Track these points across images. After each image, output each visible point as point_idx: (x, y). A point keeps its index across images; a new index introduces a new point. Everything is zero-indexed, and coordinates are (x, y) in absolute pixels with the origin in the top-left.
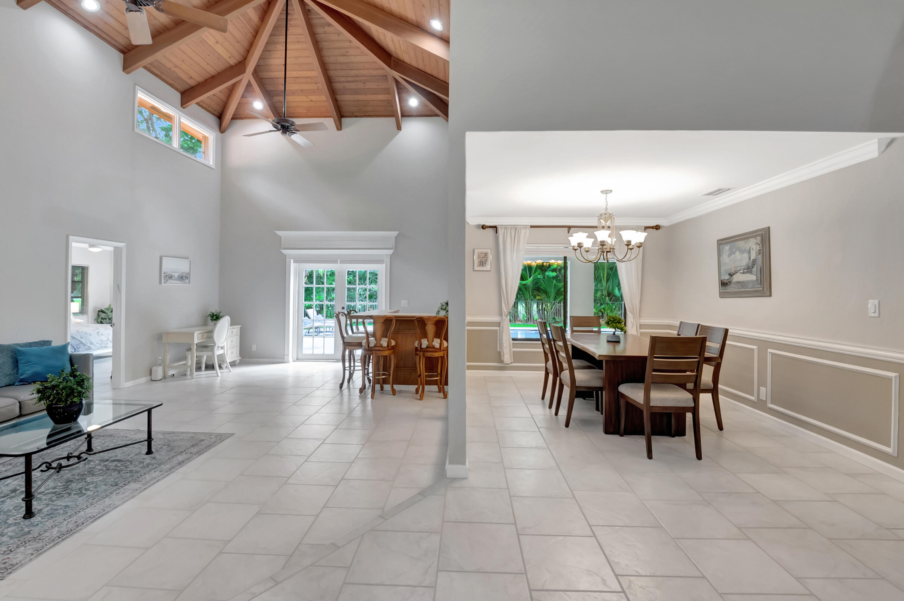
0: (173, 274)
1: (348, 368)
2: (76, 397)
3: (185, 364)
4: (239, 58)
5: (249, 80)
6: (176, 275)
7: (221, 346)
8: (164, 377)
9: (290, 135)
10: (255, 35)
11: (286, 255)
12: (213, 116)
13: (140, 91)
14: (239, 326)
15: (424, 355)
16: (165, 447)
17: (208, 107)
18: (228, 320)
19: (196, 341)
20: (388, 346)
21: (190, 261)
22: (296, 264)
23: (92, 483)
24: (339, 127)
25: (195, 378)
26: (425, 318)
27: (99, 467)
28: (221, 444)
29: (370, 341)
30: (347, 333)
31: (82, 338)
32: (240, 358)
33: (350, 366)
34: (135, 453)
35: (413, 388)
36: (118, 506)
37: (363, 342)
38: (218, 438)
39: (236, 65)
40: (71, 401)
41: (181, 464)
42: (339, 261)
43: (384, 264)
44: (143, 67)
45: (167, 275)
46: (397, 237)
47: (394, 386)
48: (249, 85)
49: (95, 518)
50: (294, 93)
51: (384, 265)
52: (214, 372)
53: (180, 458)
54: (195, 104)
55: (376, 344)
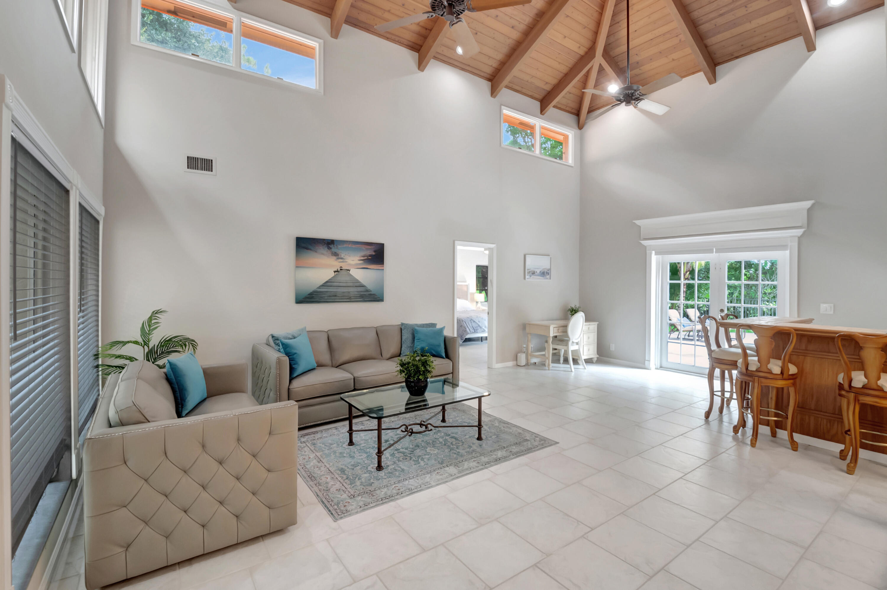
0: (536, 270)
1: (719, 394)
2: (422, 375)
3: (544, 355)
4: (587, 44)
5: (600, 64)
6: (538, 272)
7: (576, 342)
8: (527, 365)
9: (636, 104)
10: (600, 11)
11: (646, 247)
12: (573, 115)
13: (505, 109)
14: (597, 323)
15: (856, 400)
16: (494, 437)
17: (566, 107)
18: (582, 316)
19: (552, 334)
20: (782, 373)
21: (551, 258)
22: (658, 256)
23: (429, 453)
24: (712, 78)
25: (551, 370)
26: (859, 337)
27: (441, 440)
28: (541, 451)
29: (749, 362)
30: (719, 346)
31: (479, 322)
32: (598, 356)
33: (723, 391)
34: (470, 435)
35: (837, 447)
36: (432, 487)
37: (739, 361)
38: (542, 442)
39: (586, 53)
40: (417, 378)
41: (498, 461)
42: (714, 250)
43: (788, 250)
44: (505, 87)
45: (530, 271)
46: (809, 210)
47: (794, 434)
48: (601, 69)
49: (411, 492)
50: (651, 59)
51: (788, 252)
52: (568, 366)
53: (500, 454)
54: (553, 108)
55: (759, 368)
